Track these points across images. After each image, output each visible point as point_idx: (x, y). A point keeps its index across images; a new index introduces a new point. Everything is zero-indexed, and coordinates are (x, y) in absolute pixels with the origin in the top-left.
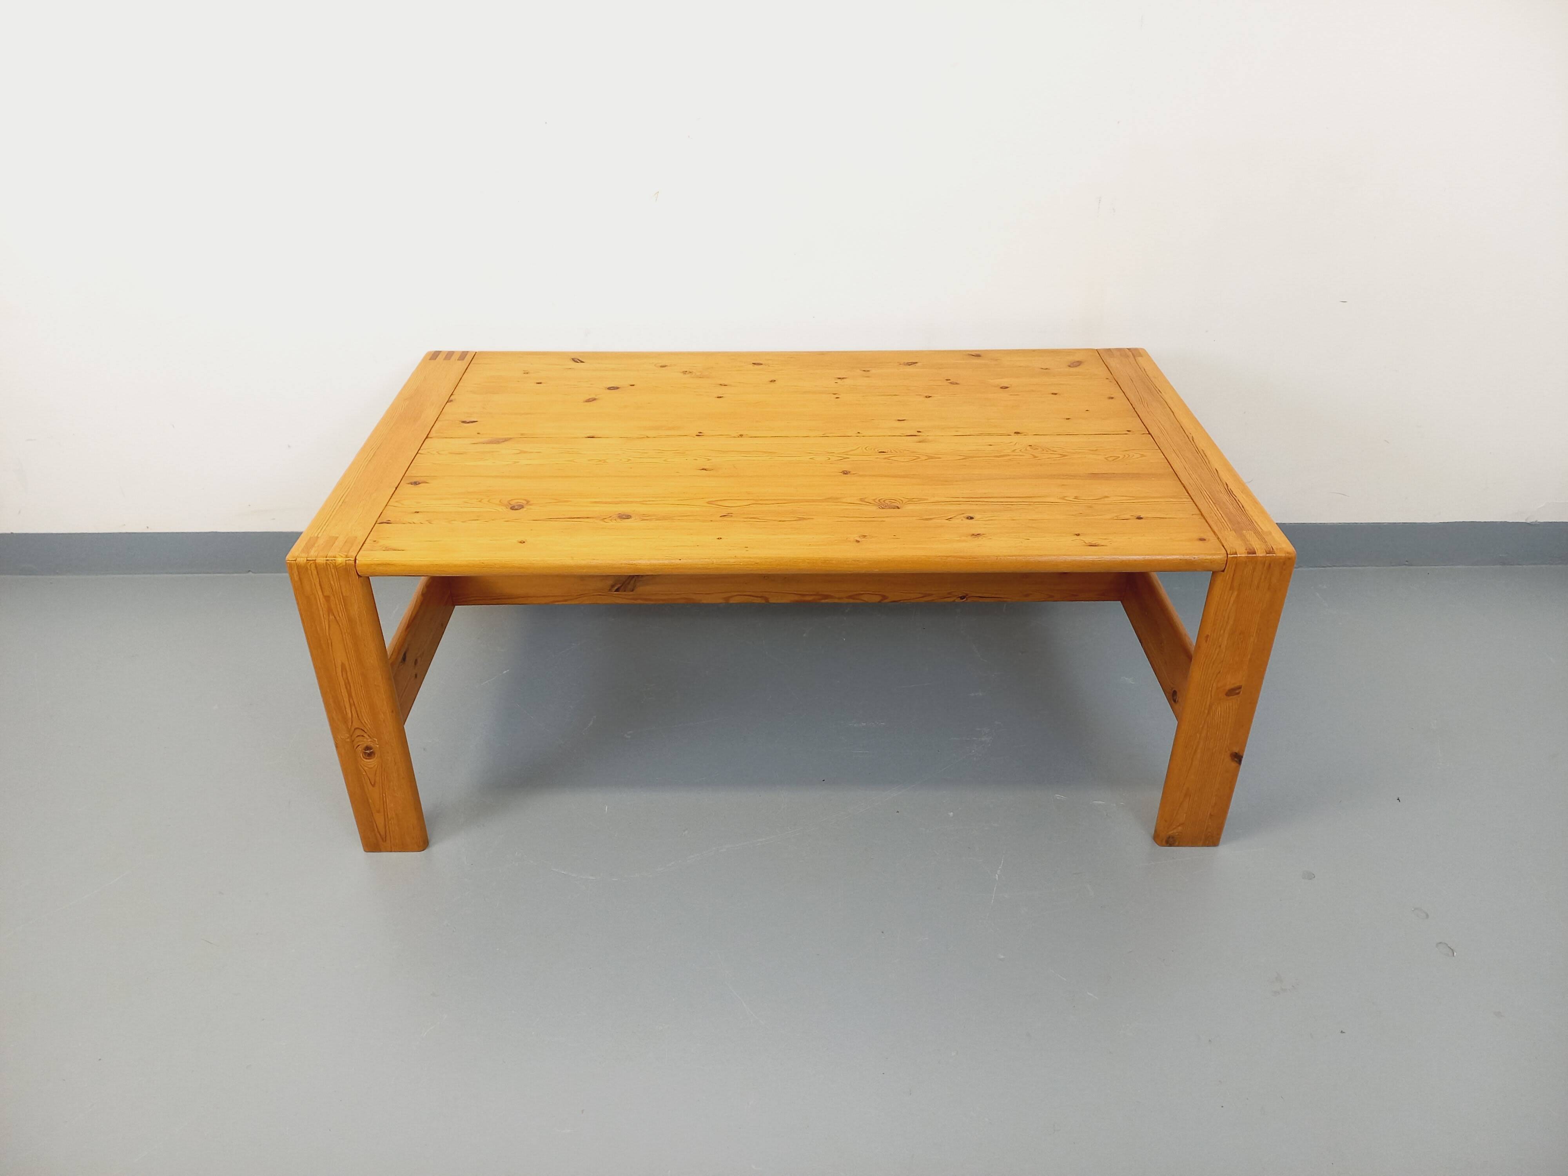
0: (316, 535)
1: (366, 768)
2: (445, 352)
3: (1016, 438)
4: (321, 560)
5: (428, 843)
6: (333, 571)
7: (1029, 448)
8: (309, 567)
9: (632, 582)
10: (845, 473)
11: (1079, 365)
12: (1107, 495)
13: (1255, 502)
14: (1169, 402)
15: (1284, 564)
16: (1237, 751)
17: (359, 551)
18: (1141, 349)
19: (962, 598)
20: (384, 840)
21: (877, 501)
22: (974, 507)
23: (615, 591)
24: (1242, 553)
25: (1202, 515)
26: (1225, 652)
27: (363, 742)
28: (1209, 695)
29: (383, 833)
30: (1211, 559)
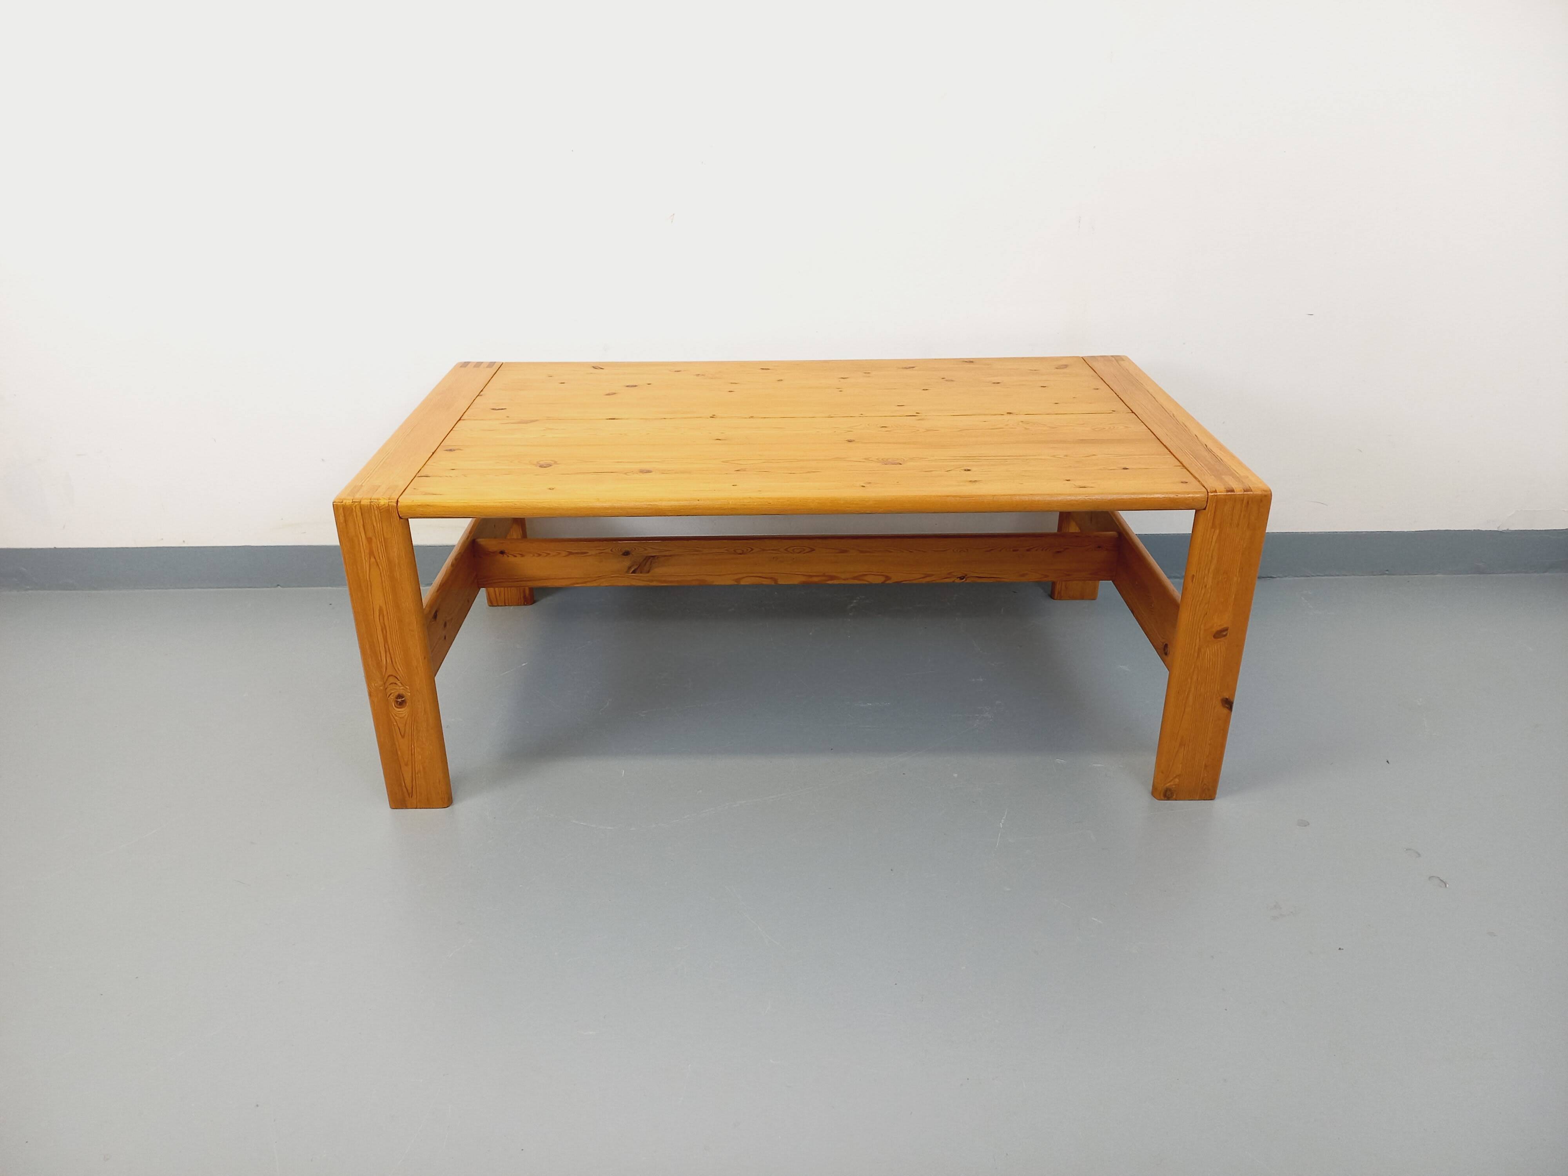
0: (361, 484)
1: (397, 718)
2: (473, 362)
3: (1009, 416)
4: (365, 502)
5: (452, 802)
6: (376, 512)
7: (1021, 423)
8: (354, 508)
9: (648, 563)
10: (850, 441)
11: (1066, 367)
12: (1094, 454)
13: (1233, 457)
14: (1151, 391)
15: (1261, 501)
16: (1227, 697)
17: (401, 495)
18: (1124, 356)
19: (961, 578)
20: (411, 795)
21: (880, 460)
22: (971, 463)
23: (632, 573)
24: (1221, 490)
25: (1184, 466)
26: (1211, 592)
27: (395, 690)
28: (1198, 637)
29: (410, 789)
30: (1192, 497)
